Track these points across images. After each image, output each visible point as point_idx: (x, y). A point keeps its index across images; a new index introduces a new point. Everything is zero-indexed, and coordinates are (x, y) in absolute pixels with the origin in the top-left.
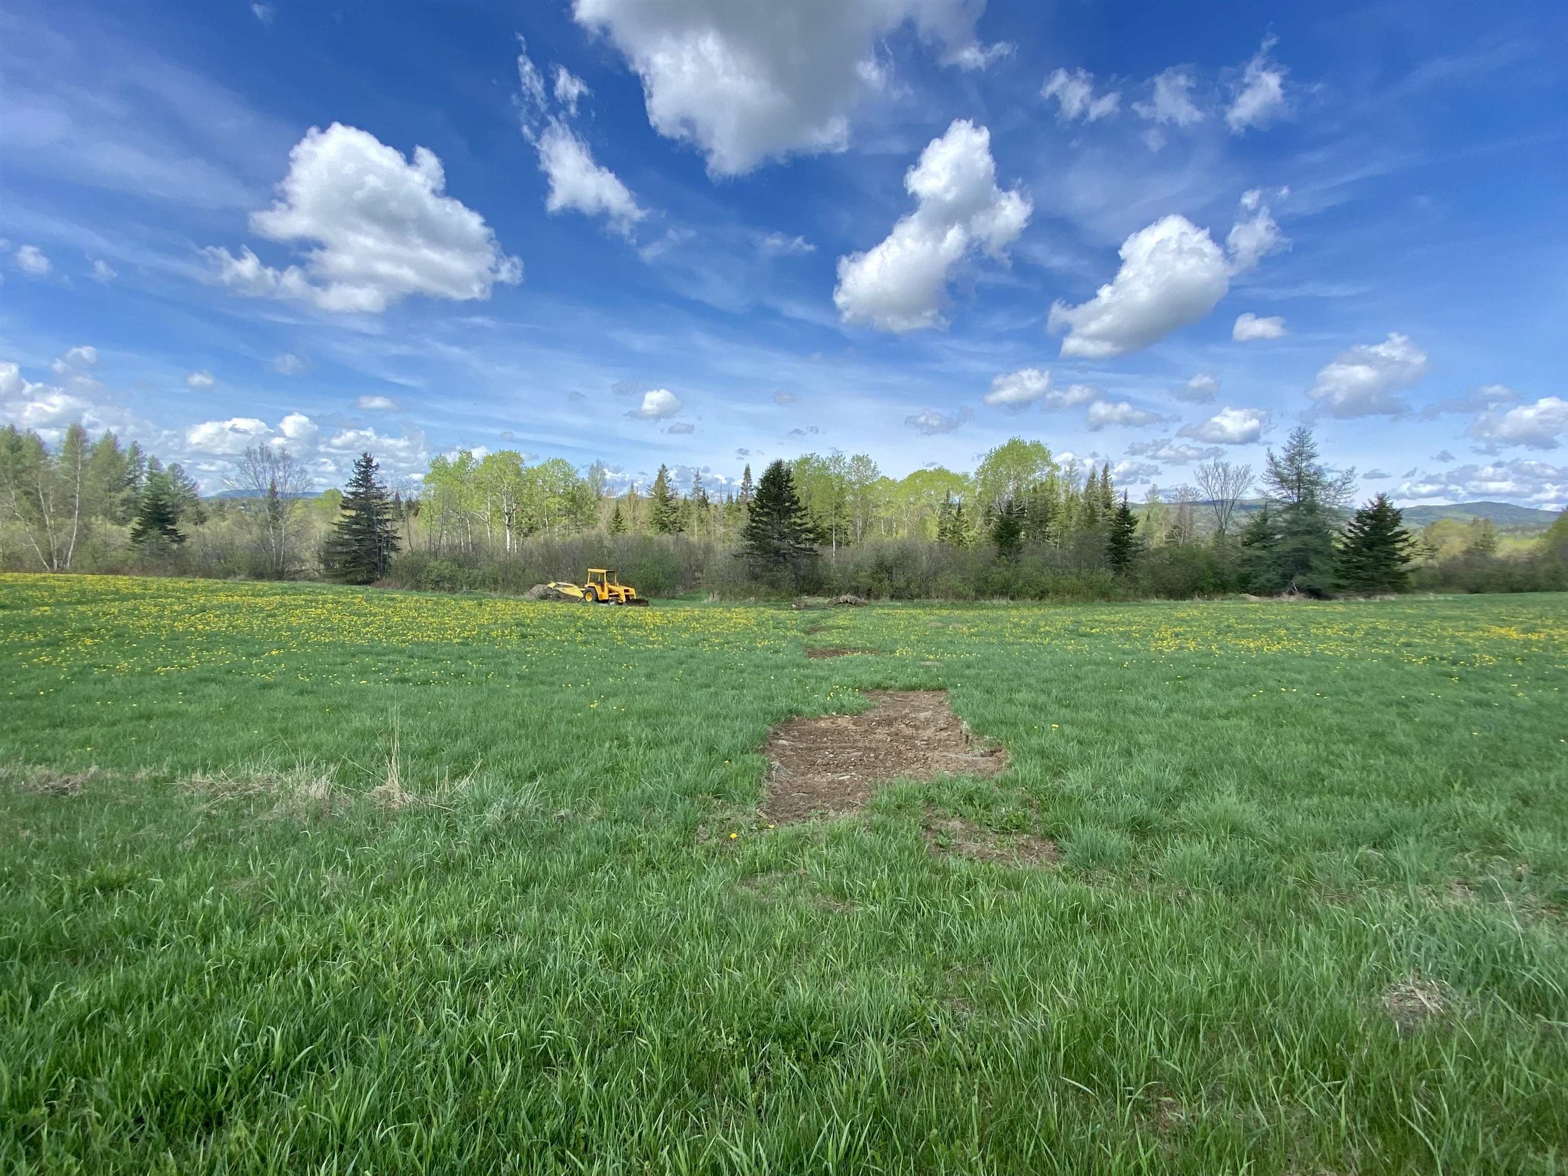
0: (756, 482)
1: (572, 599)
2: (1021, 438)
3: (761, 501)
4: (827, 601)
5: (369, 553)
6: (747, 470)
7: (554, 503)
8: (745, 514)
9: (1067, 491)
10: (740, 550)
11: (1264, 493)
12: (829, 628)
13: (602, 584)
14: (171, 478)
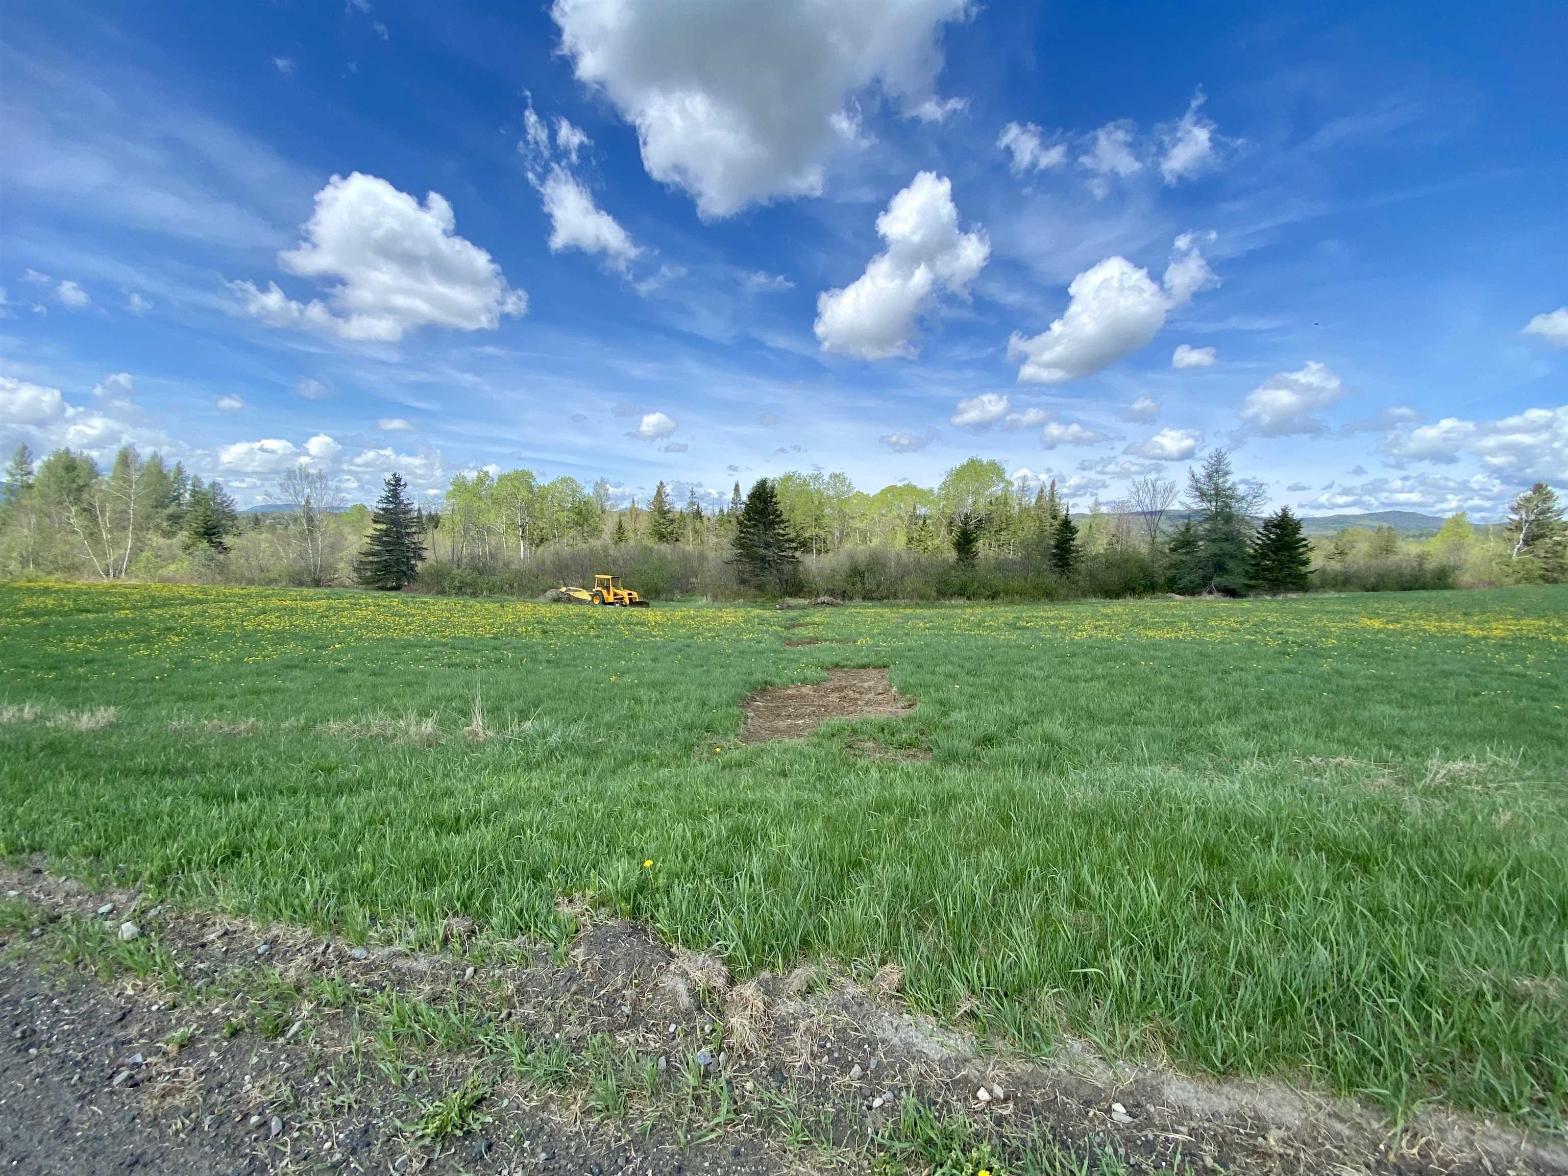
0: (744, 498)
1: (580, 601)
2: (979, 458)
3: (748, 514)
4: (807, 602)
5: (398, 562)
6: (737, 486)
7: (563, 517)
8: (734, 527)
9: (1020, 504)
10: (730, 558)
11: (1187, 505)
12: (805, 625)
13: (608, 588)
14: (210, 496)
